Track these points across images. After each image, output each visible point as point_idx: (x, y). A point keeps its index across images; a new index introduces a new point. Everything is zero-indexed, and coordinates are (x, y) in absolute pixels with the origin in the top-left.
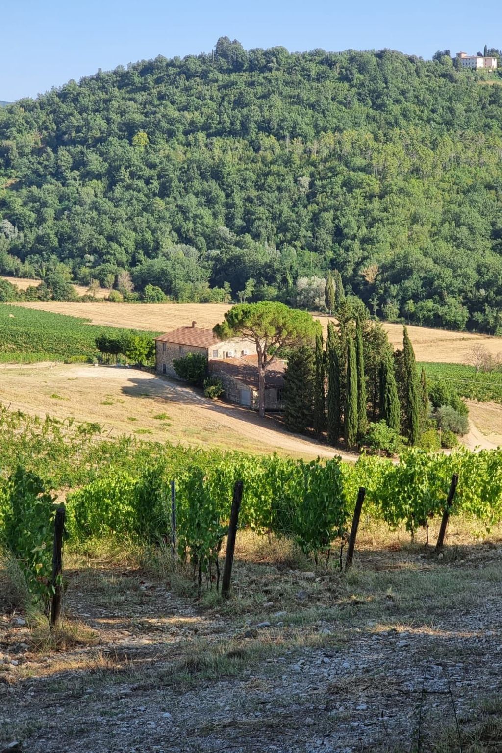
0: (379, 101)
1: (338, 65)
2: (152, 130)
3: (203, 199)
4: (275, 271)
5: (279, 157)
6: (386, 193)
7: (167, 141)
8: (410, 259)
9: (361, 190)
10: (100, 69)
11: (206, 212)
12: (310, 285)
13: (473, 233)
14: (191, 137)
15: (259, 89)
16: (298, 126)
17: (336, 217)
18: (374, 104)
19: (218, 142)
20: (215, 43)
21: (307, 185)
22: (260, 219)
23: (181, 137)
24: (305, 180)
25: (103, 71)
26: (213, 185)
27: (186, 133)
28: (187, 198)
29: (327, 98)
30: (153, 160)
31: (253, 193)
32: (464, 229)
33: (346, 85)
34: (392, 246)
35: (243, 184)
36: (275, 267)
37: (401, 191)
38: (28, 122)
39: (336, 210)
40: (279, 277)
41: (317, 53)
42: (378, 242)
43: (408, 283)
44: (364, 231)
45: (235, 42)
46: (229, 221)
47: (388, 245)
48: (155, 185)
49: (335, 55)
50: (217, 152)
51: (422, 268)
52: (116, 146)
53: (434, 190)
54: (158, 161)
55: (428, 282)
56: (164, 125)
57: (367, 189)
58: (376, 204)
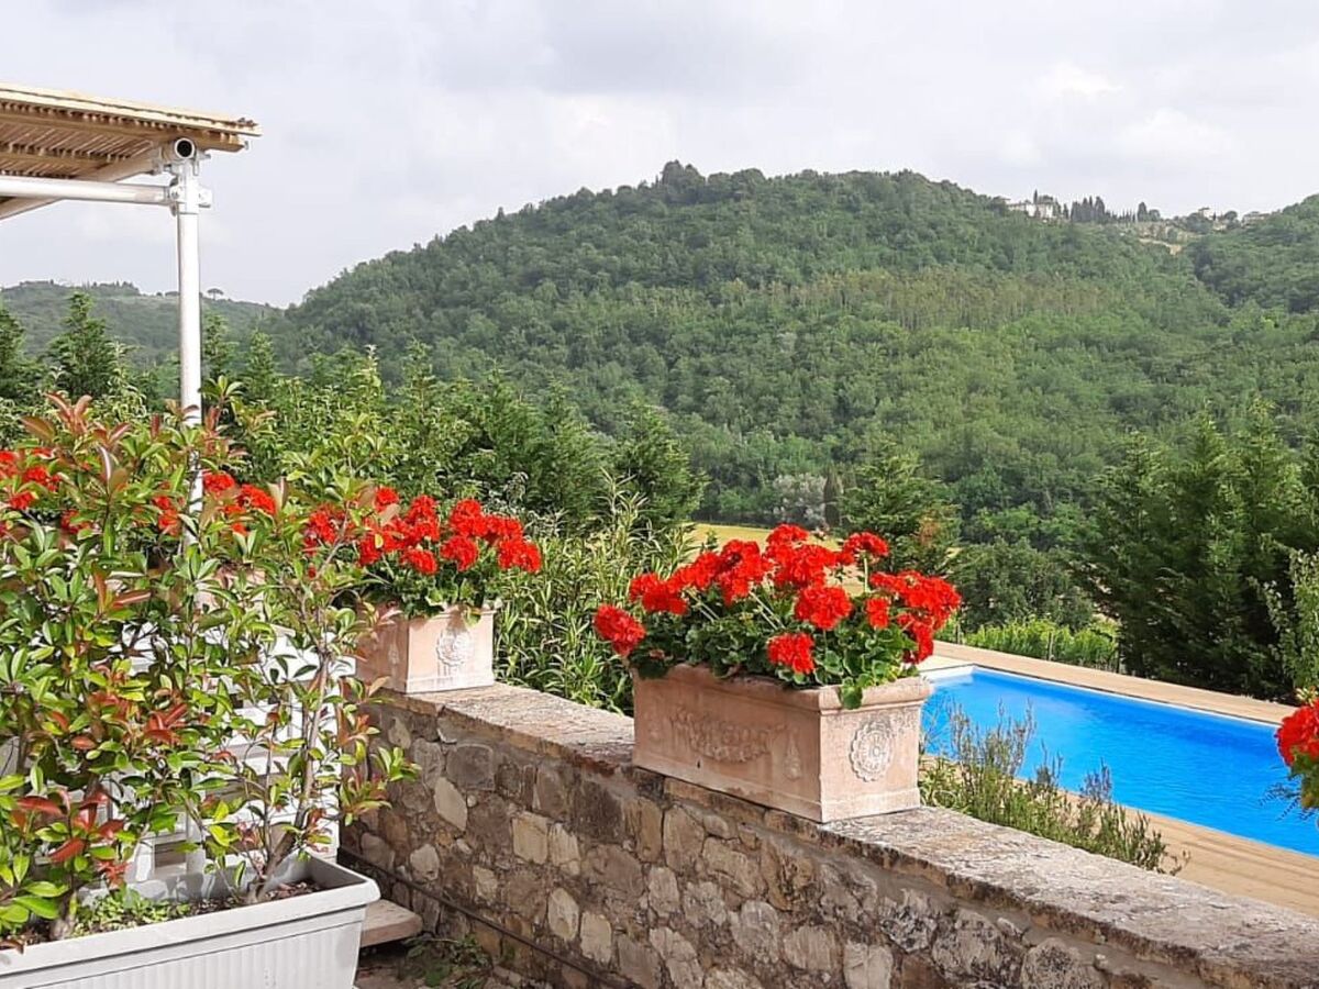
0: (899, 237)
1: (837, 189)
2: (564, 278)
3: (631, 370)
4: (737, 467)
5: (750, 309)
6: (922, 348)
7: (585, 295)
8: (975, 441)
9: (880, 345)
10: (501, 209)
11: (634, 388)
12: (796, 486)
13: (1079, 405)
14: (620, 289)
15: (720, 225)
16: (778, 270)
17: (839, 386)
18: (891, 241)
19: (659, 292)
20: (662, 168)
21: (792, 344)
22: (715, 393)
23: (607, 289)
24: (789, 337)
25: (506, 213)
26: (648, 348)
27: (614, 284)
28: (607, 368)
29: (821, 235)
30: (562, 318)
31: (708, 359)
32: (1060, 396)
33: (850, 215)
34: (937, 426)
35: (693, 347)
36: (739, 461)
37: (946, 344)
38: (395, 279)
39: (838, 376)
40: (744, 477)
41: (808, 174)
42: (914, 418)
43: (975, 481)
44: (887, 404)
45: (689, 166)
46: (669, 399)
47: (930, 424)
48: (563, 351)
49: (833, 177)
50: (656, 306)
51: (999, 454)
52: (512, 304)
53: (998, 345)
54: (568, 320)
55: (1014, 478)
56: (583, 272)
57: (890, 342)
58: (906, 364)
